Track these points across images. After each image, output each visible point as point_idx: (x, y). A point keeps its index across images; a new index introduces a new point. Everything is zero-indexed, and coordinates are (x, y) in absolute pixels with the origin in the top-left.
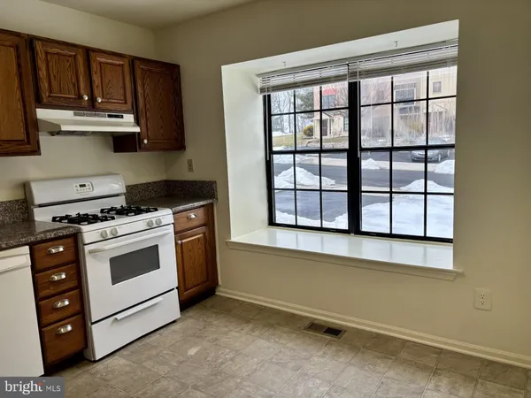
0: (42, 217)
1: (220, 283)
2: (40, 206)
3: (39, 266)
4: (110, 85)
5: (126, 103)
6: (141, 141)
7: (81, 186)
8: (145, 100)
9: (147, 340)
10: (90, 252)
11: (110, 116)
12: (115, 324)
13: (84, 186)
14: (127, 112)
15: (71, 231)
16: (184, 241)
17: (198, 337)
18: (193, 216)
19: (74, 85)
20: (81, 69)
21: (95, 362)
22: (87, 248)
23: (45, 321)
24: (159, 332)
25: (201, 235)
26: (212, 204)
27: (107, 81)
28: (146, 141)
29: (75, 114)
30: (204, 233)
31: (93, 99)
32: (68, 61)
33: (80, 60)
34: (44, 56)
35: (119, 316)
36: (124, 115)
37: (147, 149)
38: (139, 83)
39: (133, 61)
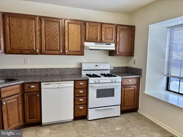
0: (84, 73)
1: (139, 108)
2: (84, 70)
3: (76, 88)
4: (108, 34)
5: (112, 40)
6: (116, 53)
7: (96, 66)
8: (119, 39)
9: (106, 120)
10: (91, 86)
11: (106, 44)
12: (96, 111)
13: (97, 66)
14: (112, 43)
15: (86, 79)
16: (125, 89)
17: (122, 125)
18: (130, 81)
19: (96, 35)
20: (99, 30)
21: (88, 120)
22: (90, 85)
23: (76, 104)
24: (111, 118)
25: (133, 88)
26: (140, 78)
27: (107, 33)
28: (118, 53)
29: (95, 44)
30: (135, 88)
31: (101, 39)
32: (95, 27)
33: (99, 27)
34: (88, 27)
35: (98, 109)
36: (111, 44)
37: (118, 55)
38: (118, 33)
39: (117, 26)
